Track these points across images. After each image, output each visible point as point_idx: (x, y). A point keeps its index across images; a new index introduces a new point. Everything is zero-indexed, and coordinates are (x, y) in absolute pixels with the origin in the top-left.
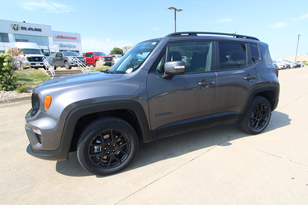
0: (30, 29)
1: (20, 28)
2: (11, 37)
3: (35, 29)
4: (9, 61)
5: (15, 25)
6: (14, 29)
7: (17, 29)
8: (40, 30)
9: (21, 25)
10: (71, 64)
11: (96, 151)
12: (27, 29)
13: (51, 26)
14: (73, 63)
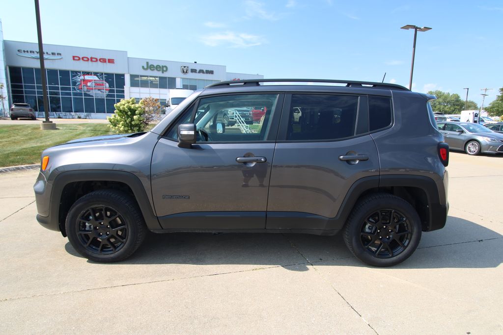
0: (201, 71)
1: (189, 71)
2: (179, 83)
3: (206, 71)
4: (140, 114)
5: (185, 67)
6: (184, 72)
7: (186, 72)
8: (211, 72)
9: (191, 67)
10: (230, 120)
11: (87, 228)
12: (198, 71)
13: (225, 66)
14: (233, 119)
